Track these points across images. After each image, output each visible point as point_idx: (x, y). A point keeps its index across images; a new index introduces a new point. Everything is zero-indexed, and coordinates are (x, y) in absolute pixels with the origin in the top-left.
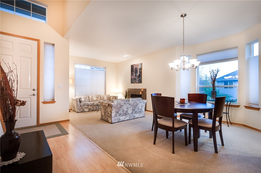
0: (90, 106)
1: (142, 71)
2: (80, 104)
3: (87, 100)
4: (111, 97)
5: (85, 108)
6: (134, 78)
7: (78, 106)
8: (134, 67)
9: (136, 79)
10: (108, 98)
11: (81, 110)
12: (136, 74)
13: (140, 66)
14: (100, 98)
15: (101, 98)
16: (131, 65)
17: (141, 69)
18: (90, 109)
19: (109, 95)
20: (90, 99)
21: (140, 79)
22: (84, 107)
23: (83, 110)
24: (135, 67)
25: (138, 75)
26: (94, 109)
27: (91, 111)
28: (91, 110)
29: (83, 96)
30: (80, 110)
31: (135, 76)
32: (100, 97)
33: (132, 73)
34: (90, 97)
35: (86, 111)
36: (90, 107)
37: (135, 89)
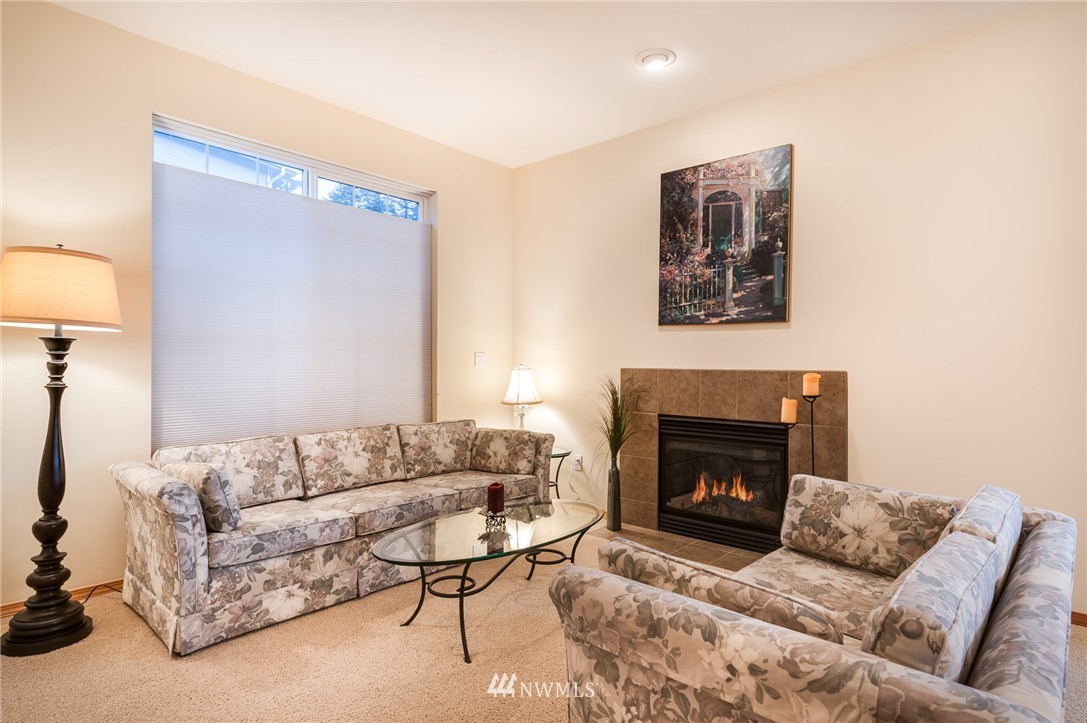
0: (319, 553)
1: (787, 218)
2: (209, 553)
3: (279, 480)
4: (489, 437)
5: (270, 585)
6: (694, 277)
7: (191, 574)
8: (693, 186)
9: (721, 291)
10: (461, 444)
11: (224, 619)
12: (716, 242)
13: (768, 176)
14: (399, 454)
15: (410, 452)
16: (665, 177)
17: (781, 197)
18: (324, 585)
19: (467, 423)
20: (311, 467)
21: (768, 288)
22: (262, 577)
23: (246, 609)
24: (706, 187)
25: (745, 249)
26: (360, 575)
27: (338, 603)
28: (330, 599)
29: (236, 449)
30: (210, 618)
31: (709, 262)
32: (403, 446)
33: (674, 239)
34: (311, 446)
35: (276, 620)
36: (321, 569)
37: (706, 373)
